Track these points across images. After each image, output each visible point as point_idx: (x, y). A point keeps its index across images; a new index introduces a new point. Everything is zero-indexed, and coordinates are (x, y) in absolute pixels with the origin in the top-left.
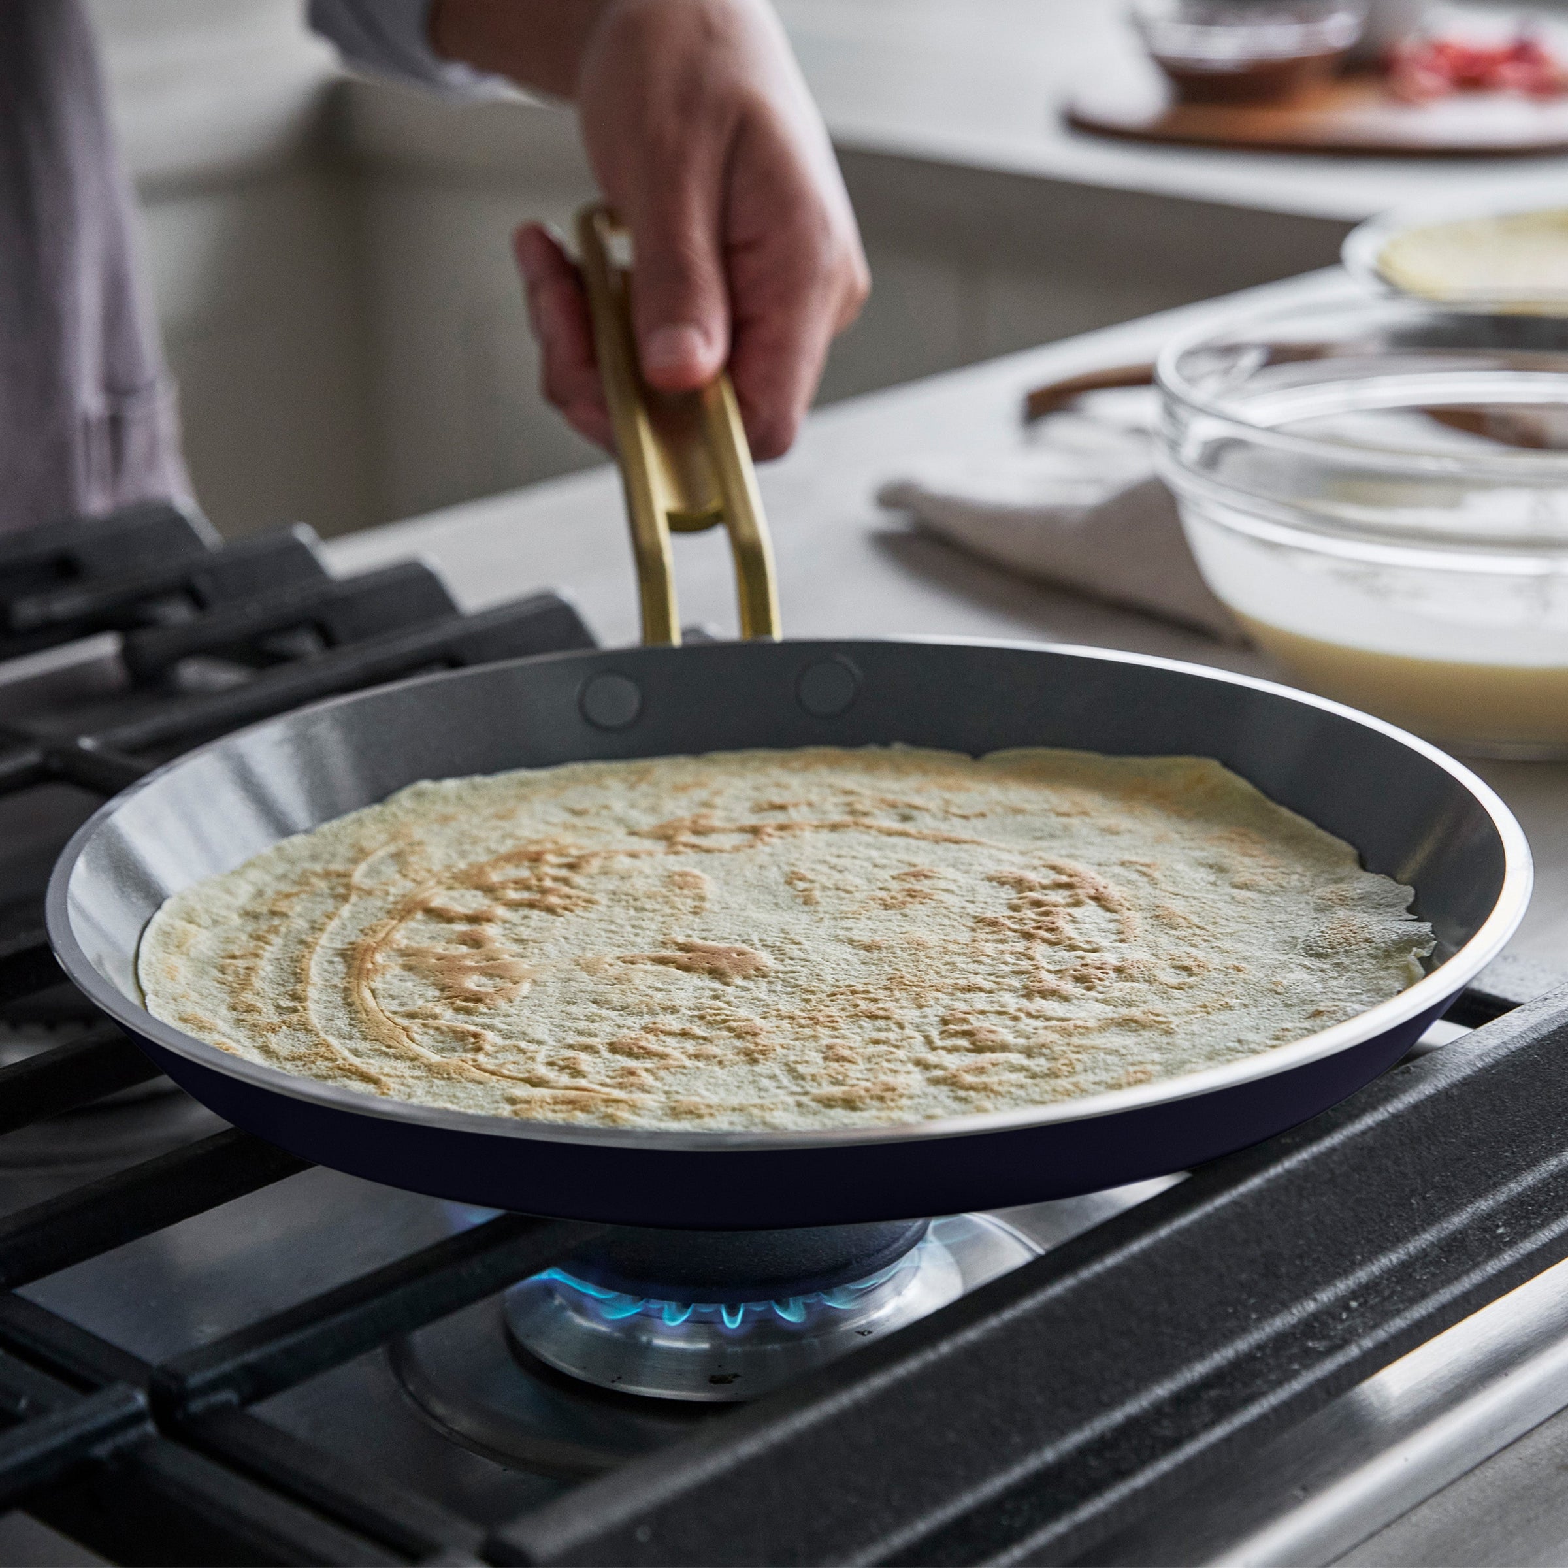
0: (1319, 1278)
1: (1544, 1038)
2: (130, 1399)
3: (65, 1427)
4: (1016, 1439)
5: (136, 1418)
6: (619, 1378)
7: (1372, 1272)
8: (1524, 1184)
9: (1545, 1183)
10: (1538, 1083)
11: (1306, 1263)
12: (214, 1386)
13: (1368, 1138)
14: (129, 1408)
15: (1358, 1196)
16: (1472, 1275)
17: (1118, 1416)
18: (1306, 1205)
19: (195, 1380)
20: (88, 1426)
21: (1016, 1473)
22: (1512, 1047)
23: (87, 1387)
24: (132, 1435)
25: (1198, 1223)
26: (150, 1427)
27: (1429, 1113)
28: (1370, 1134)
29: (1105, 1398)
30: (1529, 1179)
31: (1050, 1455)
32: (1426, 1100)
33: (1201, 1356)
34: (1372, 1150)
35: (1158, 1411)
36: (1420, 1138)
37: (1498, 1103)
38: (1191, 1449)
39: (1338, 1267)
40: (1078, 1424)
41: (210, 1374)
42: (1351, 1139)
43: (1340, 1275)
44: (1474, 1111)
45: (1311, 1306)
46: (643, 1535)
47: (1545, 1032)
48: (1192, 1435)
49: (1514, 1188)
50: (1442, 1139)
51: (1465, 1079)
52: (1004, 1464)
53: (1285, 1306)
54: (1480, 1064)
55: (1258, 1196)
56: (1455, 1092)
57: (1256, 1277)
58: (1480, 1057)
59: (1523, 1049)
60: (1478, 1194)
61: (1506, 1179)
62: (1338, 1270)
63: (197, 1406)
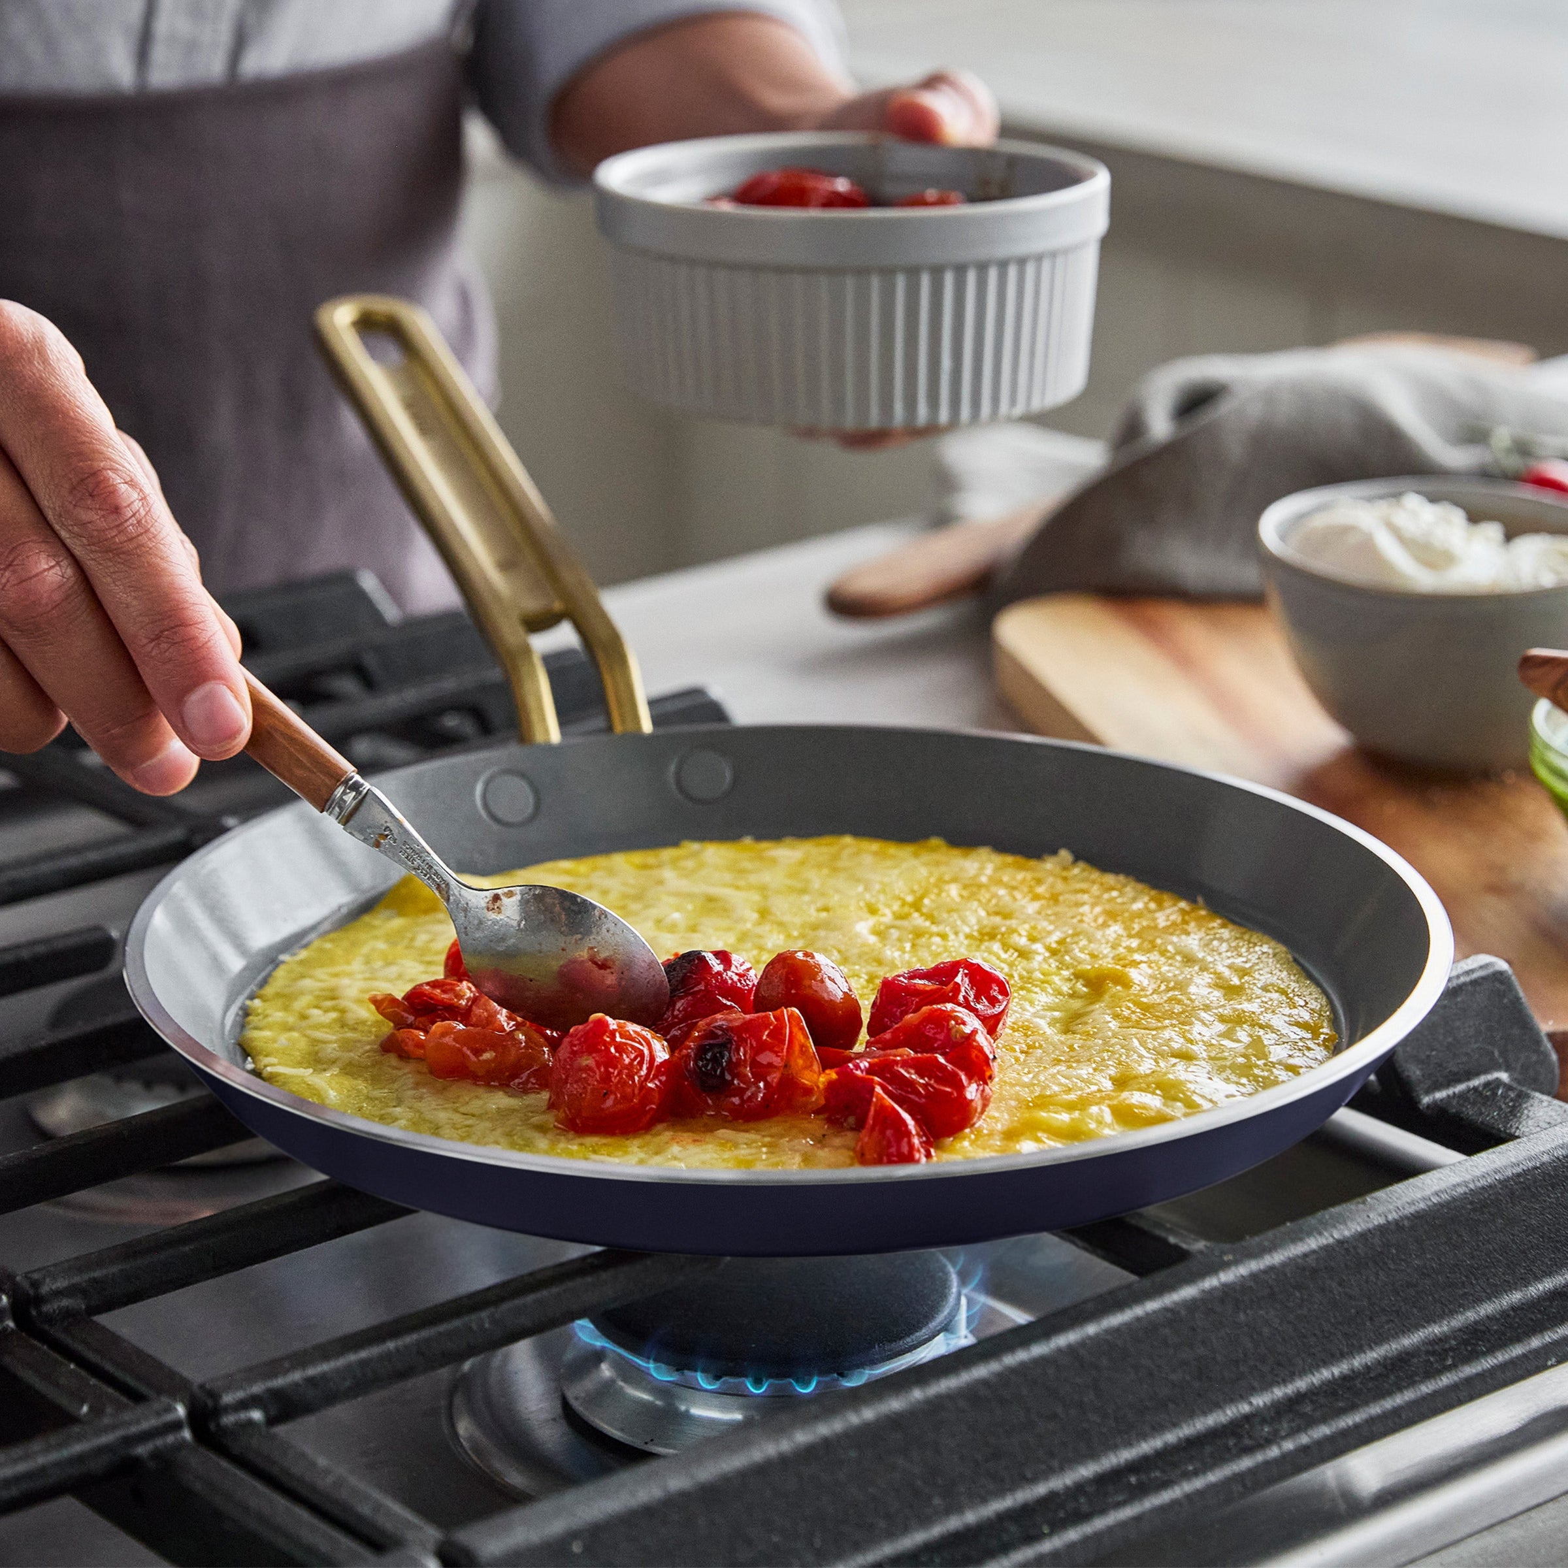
0: (1256, 1384)
1: (1508, 1179)
2: (170, 1409)
3: (114, 1427)
4: (937, 1501)
5: (176, 1426)
6: (652, 1440)
7: (1313, 1383)
8: (1482, 1312)
9: (1504, 1314)
10: (1500, 1221)
11: (1242, 1369)
12: (244, 1405)
13: (1311, 1261)
14: (169, 1417)
15: (1299, 1312)
16: (1405, 1392)
17: (1041, 1489)
18: (1242, 1316)
19: (228, 1399)
20: (134, 1429)
21: (936, 1531)
22: (1472, 1186)
23: (138, 1398)
24: (170, 1439)
25: (1128, 1326)
26: (187, 1434)
27: (1377, 1241)
28: (1314, 1256)
29: (1029, 1475)
30: (1487, 1309)
31: (971, 1517)
32: (1375, 1229)
33: (1129, 1444)
34: (1314, 1271)
35: (1079, 1488)
36: (1367, 1264)
37: (1455, 1236)
38: (1099, 1523)
39: (1276, 1375)
40: (1001, 1493)
41: (240, 1395)
42: (1292, 1261)
43: (1278, 1383)
44: (1428, 1242)
45: (1245, 1408)
46: (577, 1548)
47: (1509, 1173)
48: (1103, 1511)
49: (1471, 1315)
50: (1392, 1267)
51: (1417, 1212)
52: (925, 1521)
53: (1218, 1406)
54: (1435, 1200)
55: (1192, 1305)
56: (1406, 1223)
57: (1188, 1378)
58: (1437, 1194)
59: (1483, 1188)
60: (1430, 1320)
61: (1465, 1308)
62: (1276, 1379)
63: (228, 1420)
